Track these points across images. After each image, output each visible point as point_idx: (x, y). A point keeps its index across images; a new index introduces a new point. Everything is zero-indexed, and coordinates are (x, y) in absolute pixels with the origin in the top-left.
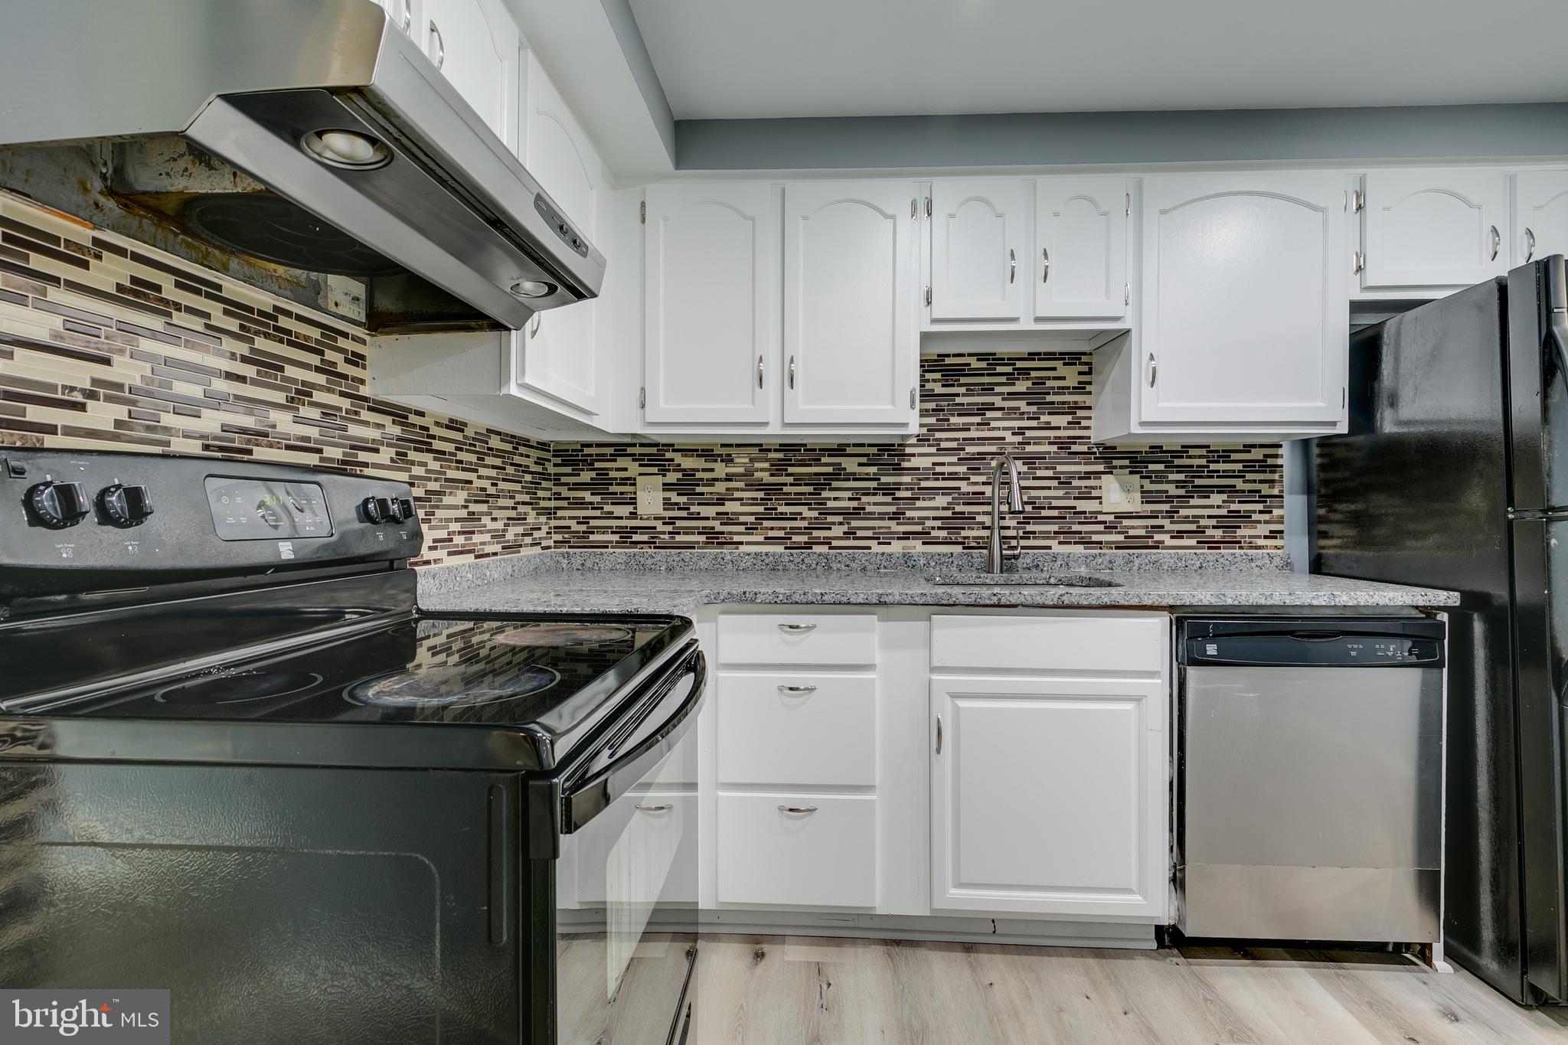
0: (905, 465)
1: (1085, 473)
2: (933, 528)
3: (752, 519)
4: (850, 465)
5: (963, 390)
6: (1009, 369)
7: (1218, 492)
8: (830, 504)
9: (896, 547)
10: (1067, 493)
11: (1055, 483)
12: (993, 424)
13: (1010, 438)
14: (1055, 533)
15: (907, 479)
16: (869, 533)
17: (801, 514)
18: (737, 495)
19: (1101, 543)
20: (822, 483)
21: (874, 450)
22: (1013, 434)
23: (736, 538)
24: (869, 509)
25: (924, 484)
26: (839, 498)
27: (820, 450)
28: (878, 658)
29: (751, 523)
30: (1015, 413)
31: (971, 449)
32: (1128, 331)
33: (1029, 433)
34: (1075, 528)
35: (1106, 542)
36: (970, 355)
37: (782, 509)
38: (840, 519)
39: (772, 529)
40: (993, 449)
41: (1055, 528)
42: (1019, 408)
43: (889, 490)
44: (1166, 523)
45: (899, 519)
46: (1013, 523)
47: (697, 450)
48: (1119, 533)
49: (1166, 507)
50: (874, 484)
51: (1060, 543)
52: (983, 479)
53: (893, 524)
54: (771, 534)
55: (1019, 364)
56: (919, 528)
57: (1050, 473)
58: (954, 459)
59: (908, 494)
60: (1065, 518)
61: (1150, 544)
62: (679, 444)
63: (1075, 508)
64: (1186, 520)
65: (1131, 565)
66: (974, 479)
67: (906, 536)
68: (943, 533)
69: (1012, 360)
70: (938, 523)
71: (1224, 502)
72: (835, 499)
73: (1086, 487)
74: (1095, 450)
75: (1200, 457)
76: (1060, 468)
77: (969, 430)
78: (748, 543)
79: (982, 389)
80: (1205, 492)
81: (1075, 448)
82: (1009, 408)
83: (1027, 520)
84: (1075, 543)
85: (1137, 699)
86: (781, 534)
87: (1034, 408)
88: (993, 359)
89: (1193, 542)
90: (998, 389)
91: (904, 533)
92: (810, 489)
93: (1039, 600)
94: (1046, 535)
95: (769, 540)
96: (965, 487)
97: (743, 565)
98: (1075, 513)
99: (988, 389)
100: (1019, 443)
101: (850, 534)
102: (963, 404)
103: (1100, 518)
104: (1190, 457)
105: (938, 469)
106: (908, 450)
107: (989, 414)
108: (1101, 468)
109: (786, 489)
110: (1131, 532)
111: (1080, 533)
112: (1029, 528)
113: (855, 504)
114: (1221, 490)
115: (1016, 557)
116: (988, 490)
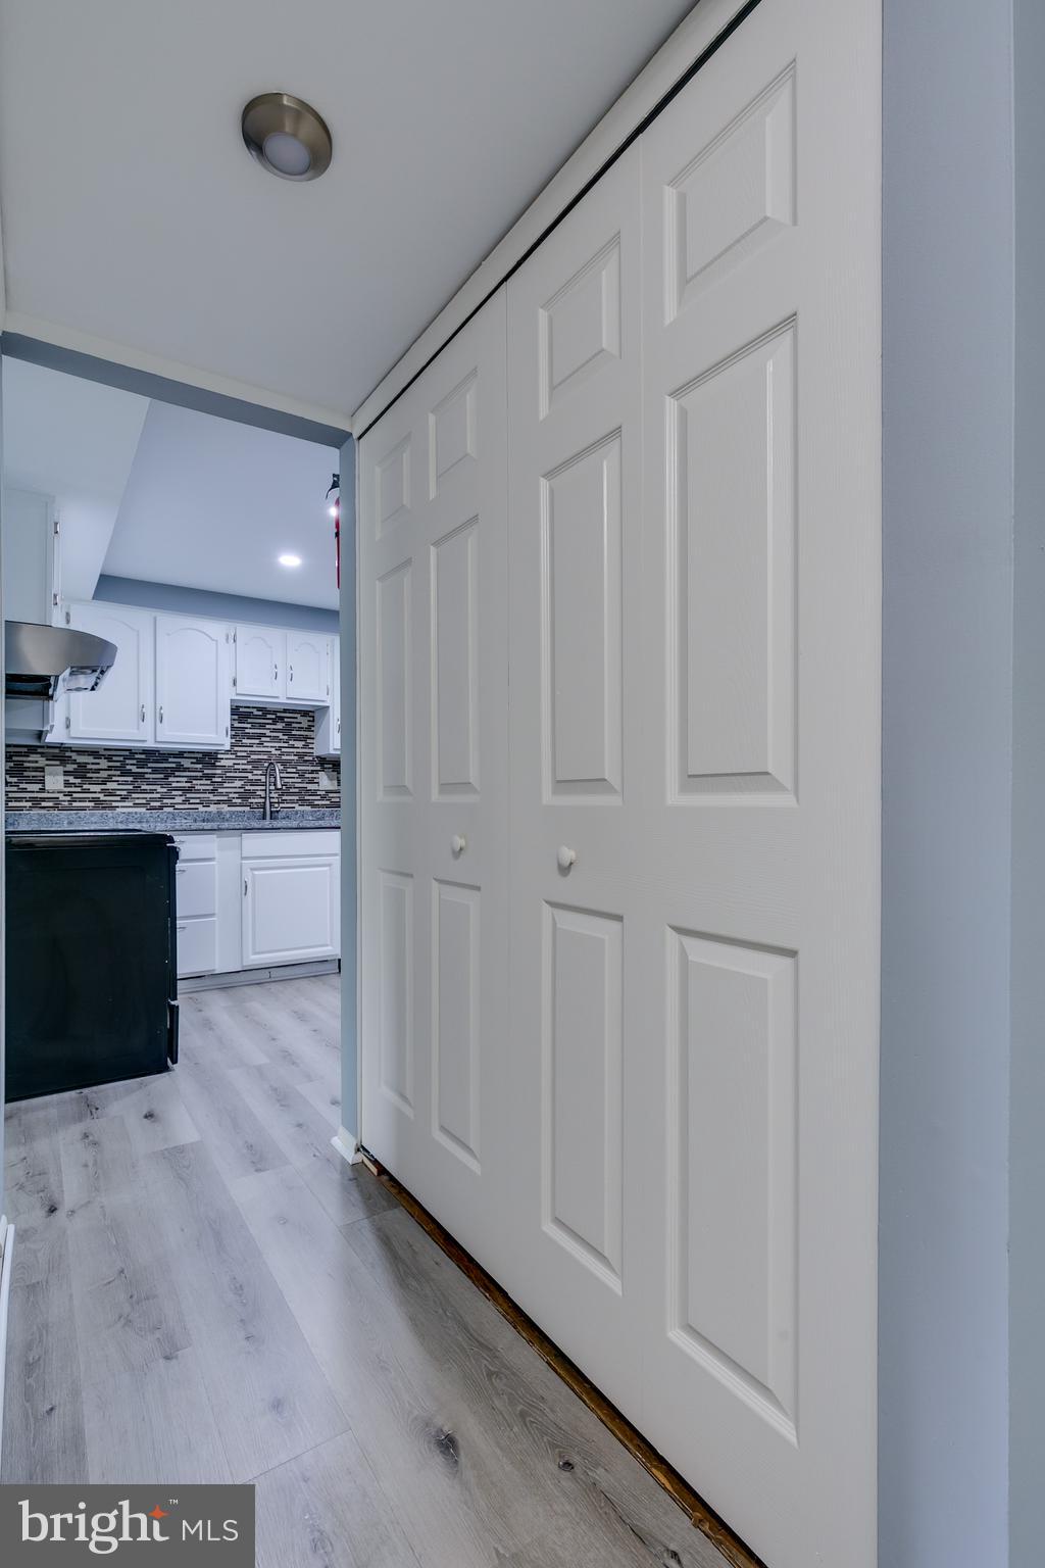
0: (218, 764)
1: (311, 771)
2: (234, 798)
3: (125, 793)
4: (186, 763)
5: (249, 726)
6: (274, 717)
8: (174, 785)
9: (213, 808)
10: (302, 780)
11: (297, 775)
12: (265, 744)
13: (274, 751)
14: (297, 800)
15: (219, 772)
16: (198, 801)
17: (156, 790)
18: (114, 779)
19: (319, 805)
20: (169, 773)
21: (200, 755)
22: (276, 750)
23: (114, 804)
24: (197, 788)
25: (228, 774)
26: (179, 782)
27: (168, 754)
28: (217, 855)
29: (124, 795)
30: (277, 739)
31: (254, 757)
32: (328, 707)
33: (283, 750)
34: (306, 798)
35: (322, 805)
36: (254, 708)
37: (143, 787)
38: (180, 793)
39: (138, 799)
40: (265, 757)
41: (297, 798)
42: (279, 737)
43: (209, 777)
45: (215, 793)
46: (276, 795)
47: (88, 752)
48: (327, 800)
50: (200, 774)
51: (299, 805)
52: (260, 772)
53: (211, 796)
54: (137, 801)
55: (279, 714)
56: (226, 798)
57: (294, 770)
58: (245, 762)
59: (220, 780)
60: (302, 793)
62: (75, 747)
63: (306, 788)
65: (332, 815)
66: (255, 772)
67: (218, 802)
68: (239, 801)
69: (275, 712)
70: (237, 795)
72: (177, 782)
73: (312, 778)
74: (316, 759)
76: (299, 768)
77: (253, 747)
78: (122, 807)
79: (260, 726)
81: (306, 758)
82: (273, 737)
83: (283, 794)
84: (307, 805)
85: (329, 865)
86: (144, 801)
87: (286, 737)
88: (265, 711)
90: (267, 726)
92: (162, 776)
93: (290, 825)
94: (292, 802)
95: (136, 805)
96: (250, 776)
97: (119, 820)
98: (306, 791)
99: (263, 726)
100: (279, 755)
101: (186, 801)
102: (250, 733)
103: (319, 793)
105: (236, 767)
106: (219, 756)
107: (263, 739)
108: (319, 768)
109: (147, 776)
110: (333, 800)
112: (284, 798)
113: (189, 785)
115: (277, 812)
116: (263, 778)
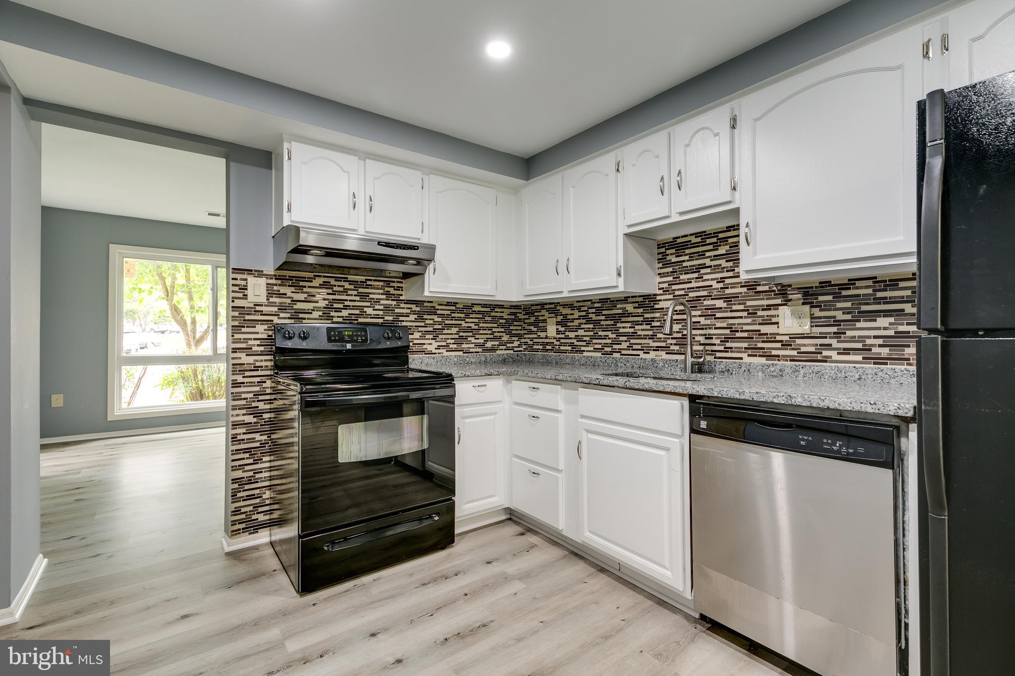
0: (657, 306)
1: (767, 306)
2: (671, 344)
4: (630, 308)
5: (687, 258)
6: (715, 240)
7: (884, 316)
8: (621, 330)
9: (651, 355)
10: (753, 321)
11: (745, 314)
12: (705, 277)
13: (715, 285)
14: (745, 348)
15: (657, 315)
16: (639, 347)
17: (608, 336)
18: (582, 326)
19: (778, 356)
20: (617, 319)
21: (641, 299)
22: (717, 282)
23: (582, 348)
24: (639, 333)
26: (625, 328)
27: (617, 301)
28: (561, 406)
29: (589, 341)
30: (719, 268)
31: (692, 295)
33: (727, 281)
34: (760, 345)
35: (783, 356)
36: (691, 235)
37: (600, 333)
38: (625, 338)
39: (596, 344)
40: (705, 293)
41: (745, 345)
42: (720, 265)
43: (648, 322)
44: (834, 342)
45: (654, 338)
46: (718, 342)
47: (567, 305)
48: (793, 349)
49: (835, 329)
51: (749, 355)
52: (699, 313)
53: (651, 342)
54: (596, 346)
55: (721, 236)
56: (664, 344)
57: (742, 307)
59: (658, 324)
60: (753, 338)
61: (819, 358)
62: (562, 302)
63: (759, 331)
64: (853, 339)
65: (797, 373)
66: (694, 313)
67: (657, 349)
68: (676, 348)
69: (716, 234)
70: (674, 341)
71: (890, 324)
72: (623, 327)
73: (767, 316)
74: (775, 288)
75: (867, 287)
76: (749, 303)
77: (691, 282)
78: (587, 351)
79: (699, 256)
80: (872, 315)
81: (759, 288)
82: (714, 266)
83: (726, 339)
84: (760, 356)
86: (600, 346)
87: (731, 264)
88: (705, 235)
89: (859, 358)
90: (708, 254)
91: (657, 347)
92: (612, 323)
94: (739, 350)
95: (596, 350)
97: (582, 362)
98: (759, 335)
99: (702, 255)
100: (721, 288)
101: (630, 347)
102: (687, 267)
103: (778, 338)
104: (857, 288)
106: (658, 298)
107: (703, 271)
108: (779, 301)
109: (602, 323)
110: (803, 349)
111: (763, 348)
112: (728, 345)
113: (632, 330)
114: (887, 313)
116: (702, 320)
